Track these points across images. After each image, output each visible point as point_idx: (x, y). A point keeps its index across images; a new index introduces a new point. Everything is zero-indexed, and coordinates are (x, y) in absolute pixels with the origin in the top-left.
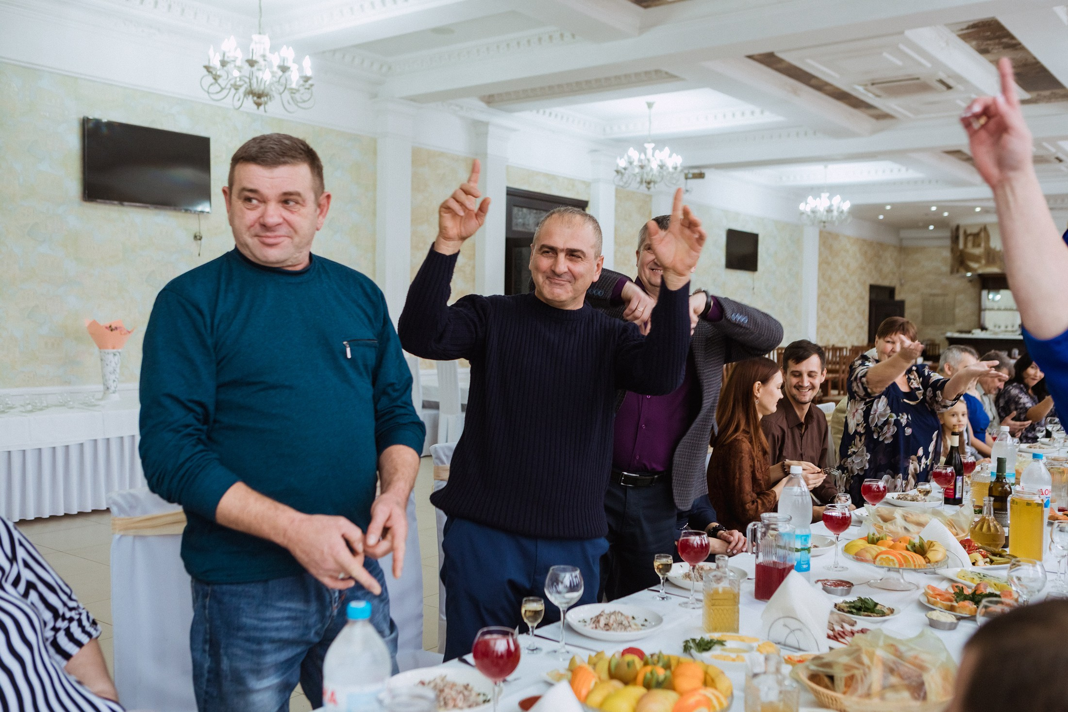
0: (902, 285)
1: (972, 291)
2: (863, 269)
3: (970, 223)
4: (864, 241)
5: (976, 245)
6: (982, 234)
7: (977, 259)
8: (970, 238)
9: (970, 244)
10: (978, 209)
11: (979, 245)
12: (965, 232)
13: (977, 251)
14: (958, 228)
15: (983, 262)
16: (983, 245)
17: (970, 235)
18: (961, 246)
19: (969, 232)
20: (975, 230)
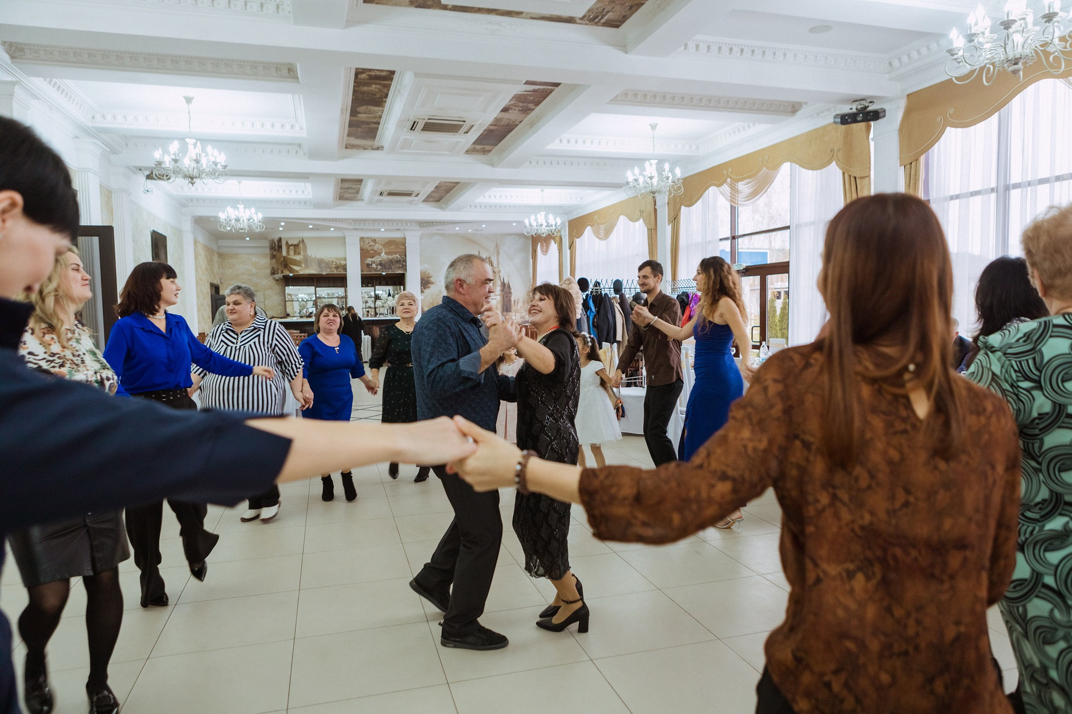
0: (221, 283)
1: (277, 288)
2: (207, 270)
3: (292, 236)
4: (206, 246)
5: (297, 253)
6: (301, 245)
7: (298, 263)
8: (292, 248)
9: (292, 252)
10: (311, 227)
11: (299, 253)
12: (287, 243)
13: (297, 258)
14: (280, 240)
15: (303, 265)
16: (302, 253)
17: (292, 245)
18: (284, 253)
19: (290, 244)
20: (296, 243)
